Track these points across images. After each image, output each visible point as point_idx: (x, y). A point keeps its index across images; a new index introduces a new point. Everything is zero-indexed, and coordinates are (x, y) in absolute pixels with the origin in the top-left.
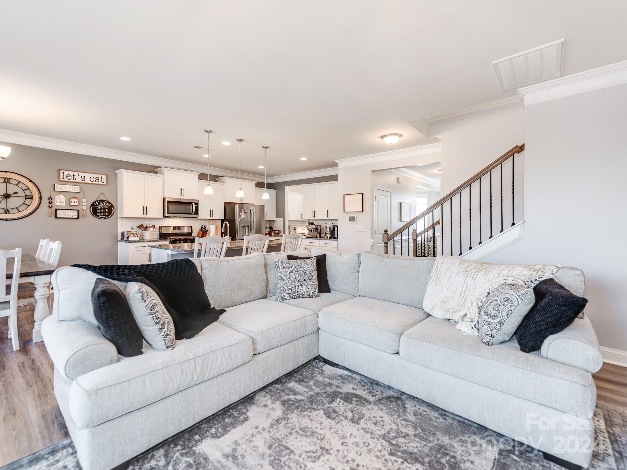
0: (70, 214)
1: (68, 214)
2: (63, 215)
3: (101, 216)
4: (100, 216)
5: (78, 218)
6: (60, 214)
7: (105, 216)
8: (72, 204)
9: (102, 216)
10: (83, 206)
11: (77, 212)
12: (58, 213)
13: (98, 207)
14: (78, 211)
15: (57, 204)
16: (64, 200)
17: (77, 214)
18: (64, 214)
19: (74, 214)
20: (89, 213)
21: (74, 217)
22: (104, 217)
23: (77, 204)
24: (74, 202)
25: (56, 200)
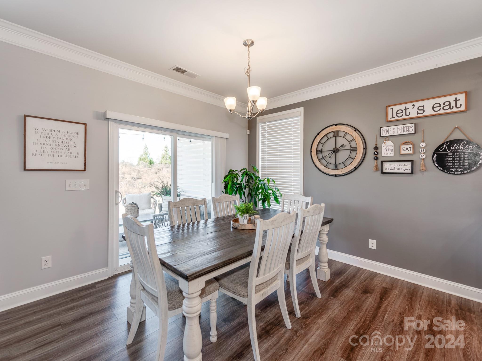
0: (400, 167)
1: (398, 167)
2: (391, 169)
3: (455, 170)
4: (451, 169)
5: (412, 173)
6: (388, 167)
7: (462, 169)
8: (403, 152)
9: (457, 168)
10: (421, 153)
11: (410, 163)
12: (384, 167)
13: (447, 154)
14: (412, 161)
15: (383, 154)
16: (393, 148)
17: (410, 167)
18: (393, 167)
19: (406, 167)
20: (431, 164)
21: (406, 171)
22: (461, 171)
23: (411, 152)
24: (407, 149)
25: (383, 149)
